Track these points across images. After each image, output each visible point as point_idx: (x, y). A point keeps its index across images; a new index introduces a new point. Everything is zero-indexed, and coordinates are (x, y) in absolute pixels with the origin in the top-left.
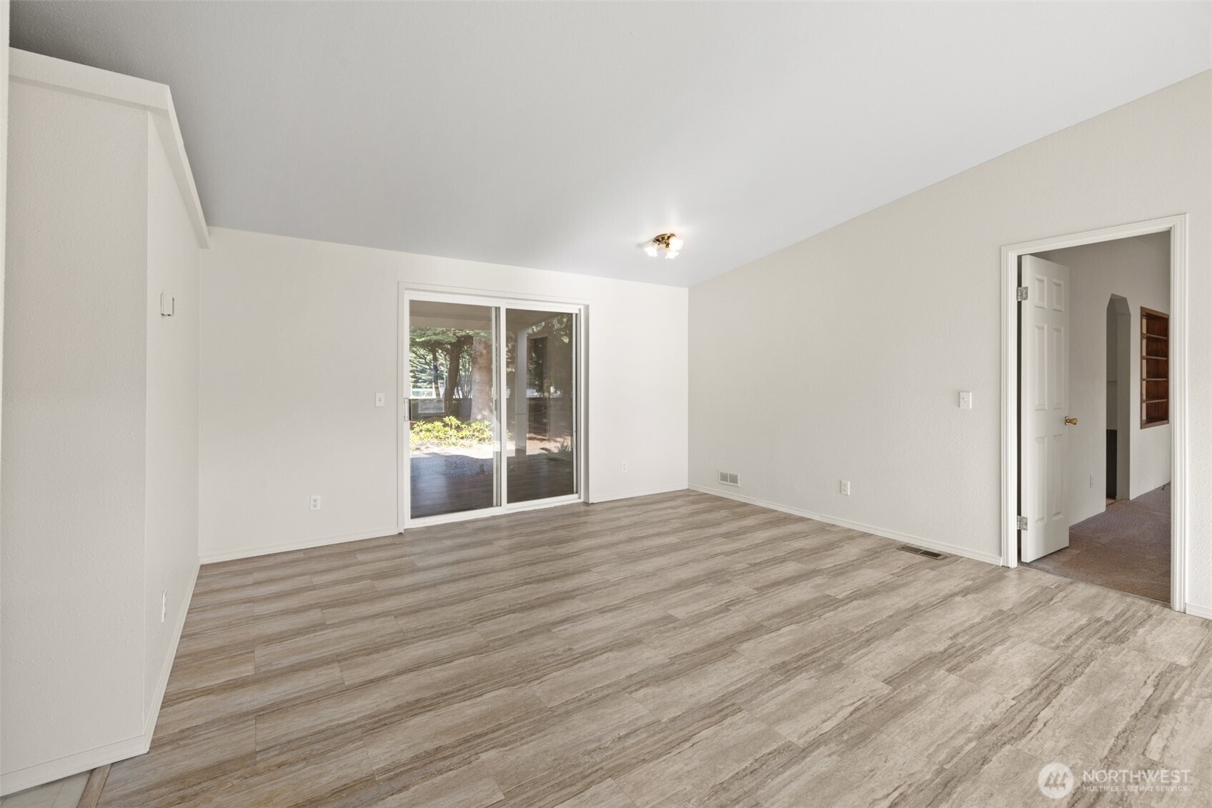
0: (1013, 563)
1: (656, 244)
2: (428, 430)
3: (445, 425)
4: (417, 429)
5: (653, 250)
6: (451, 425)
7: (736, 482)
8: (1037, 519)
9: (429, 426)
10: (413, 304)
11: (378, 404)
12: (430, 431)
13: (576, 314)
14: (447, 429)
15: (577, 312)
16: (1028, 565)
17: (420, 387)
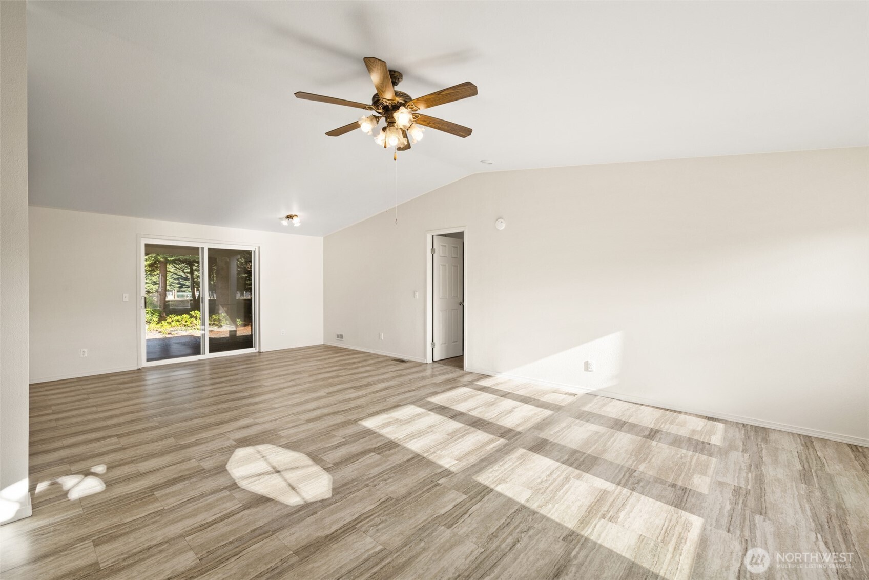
0: (430, 361)
1: (287, 220)
2: (178, 321)
3: (192, 317)
4: (170, 320)
5: (285, 222)
6: (196, 317)
7: (343, 338)
8: (441, 343)
9: (179, 318)
10: (147, 246)
11: (124, 300)
12: (180, 321)
13: (254, 251)
14: (193, 319)
15: (254, 250)
16: (436, 361)
17: (185, 292)
